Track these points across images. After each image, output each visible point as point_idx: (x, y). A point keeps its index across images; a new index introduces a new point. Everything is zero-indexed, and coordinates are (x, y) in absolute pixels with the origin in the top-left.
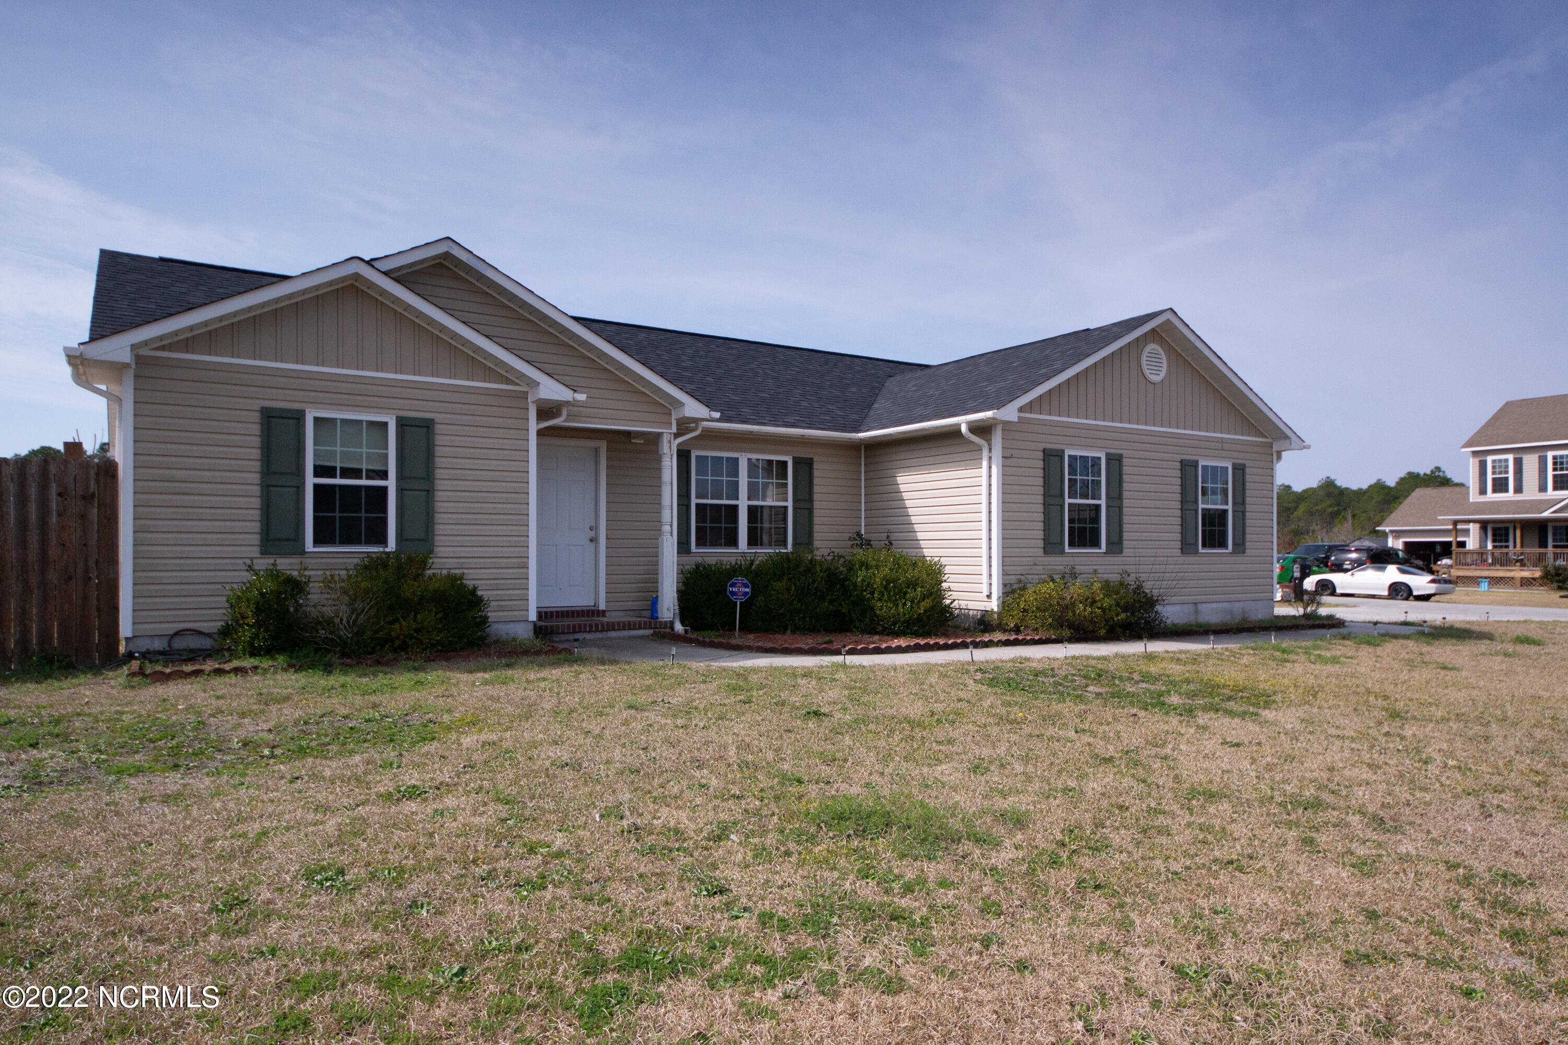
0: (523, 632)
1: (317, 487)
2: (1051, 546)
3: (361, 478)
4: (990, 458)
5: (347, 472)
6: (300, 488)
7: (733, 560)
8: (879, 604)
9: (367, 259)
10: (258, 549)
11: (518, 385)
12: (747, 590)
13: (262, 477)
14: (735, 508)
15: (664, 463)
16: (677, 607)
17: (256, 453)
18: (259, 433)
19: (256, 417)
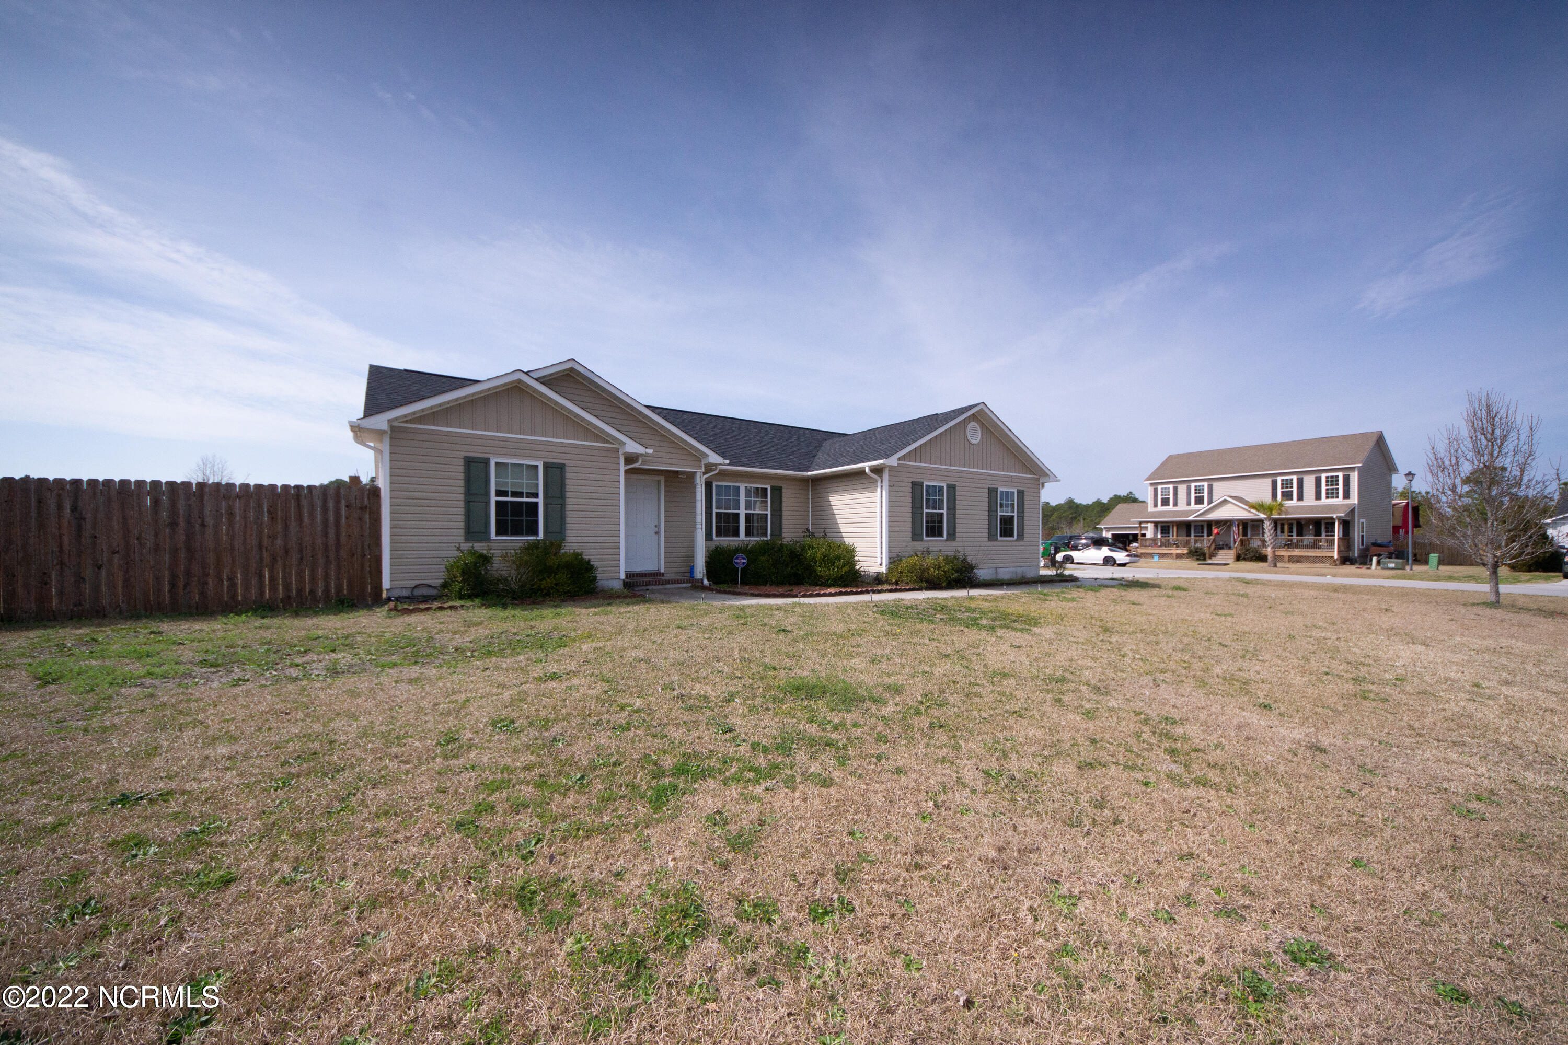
0: (617, 585)
1: (497, 503)
2: (916, 536)
3: (523, 497)
4: (882, 486)
5: (515, 494)
6: (488, 503)
7: (737, 544)
8: (819, 569)
9: (525, 371)
10: (463, 538)
11: (614, 444)
12: (745, 561)
13: (465, 497)
14: (737, 515)
15: (697, 490)
16: (705, 571)
17: (462, 483)
18: (463, 471)
19: (462, 462)
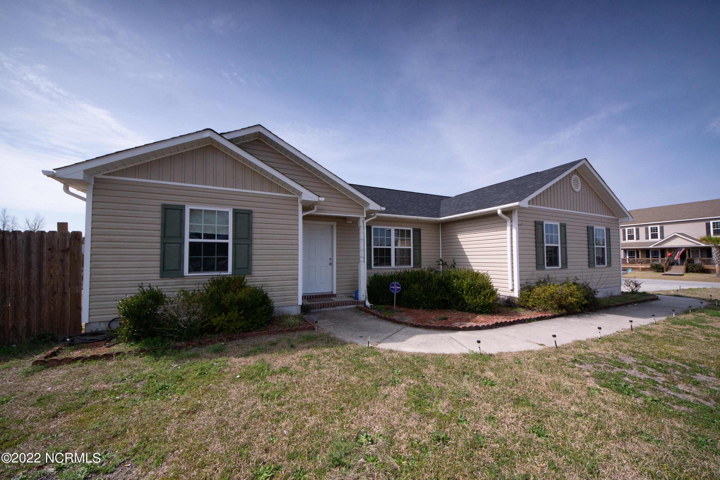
0: (295, 312)
1: (191, 244)
2: (539, 266)
3: (215, 239)
4: (511, 226)
5: (207, 236)
6: (182, 245)
7: (389, 271)
8: (466, 297)
9: (219, 133)
10: (159, 275)
11: (293, 194)
12: (399, 288)
13: (161, 239)
14: (390, 249)
15: (360, 231)
16: (367, 294)
17: (159, 227)
18: (160, 217)
19: (159, 209)
